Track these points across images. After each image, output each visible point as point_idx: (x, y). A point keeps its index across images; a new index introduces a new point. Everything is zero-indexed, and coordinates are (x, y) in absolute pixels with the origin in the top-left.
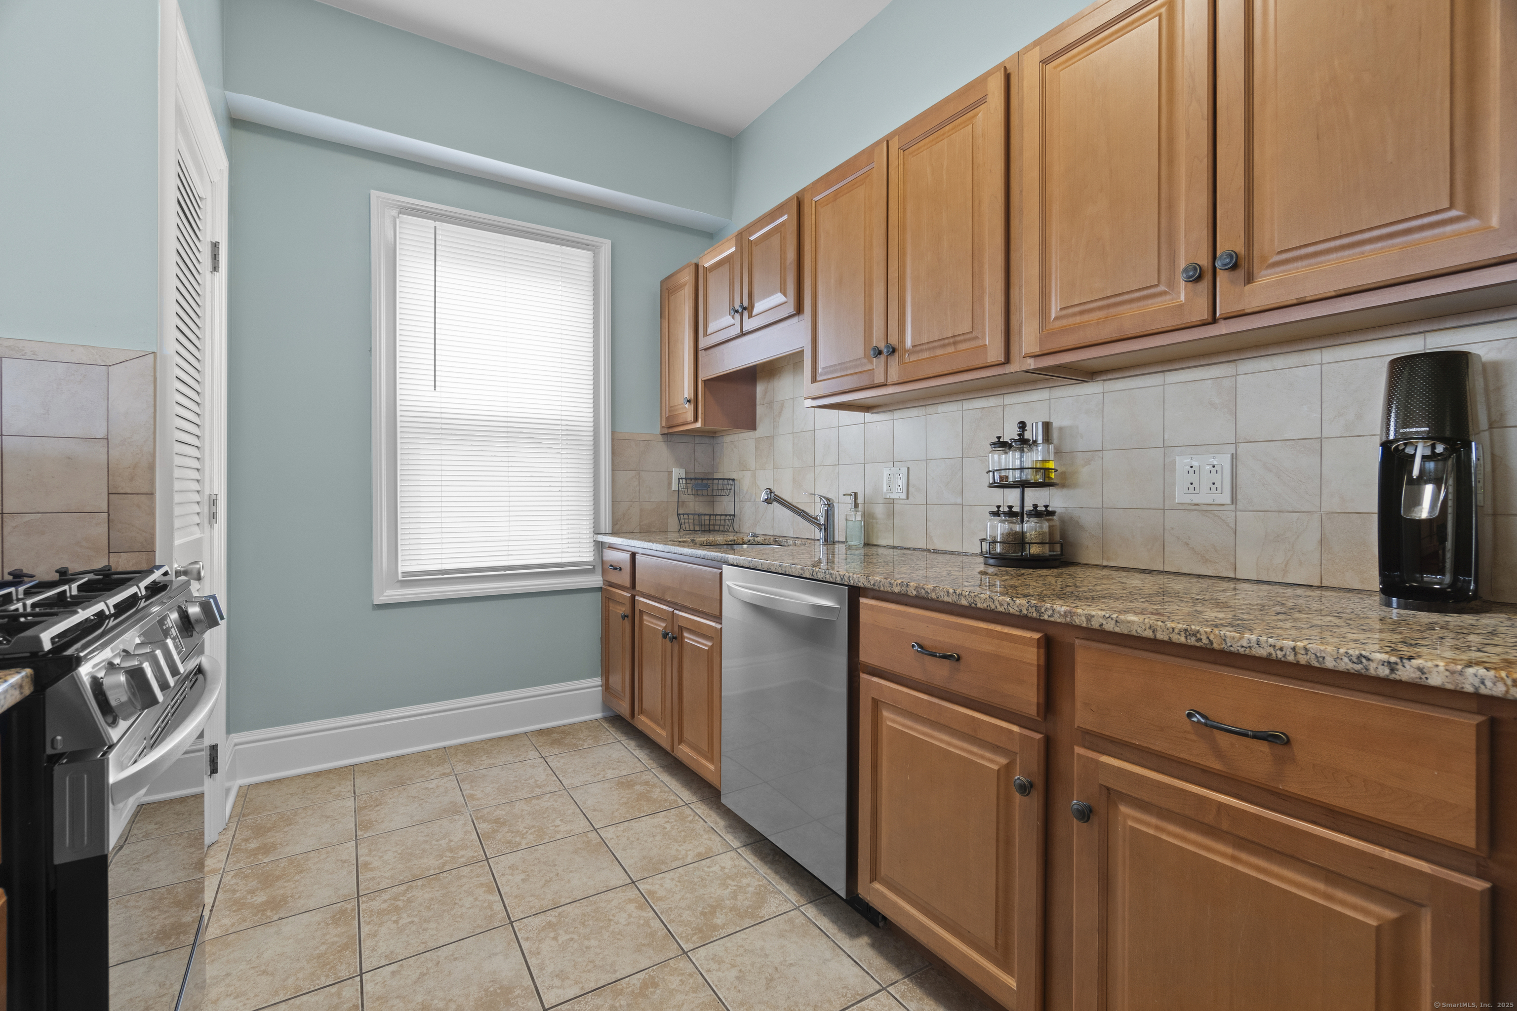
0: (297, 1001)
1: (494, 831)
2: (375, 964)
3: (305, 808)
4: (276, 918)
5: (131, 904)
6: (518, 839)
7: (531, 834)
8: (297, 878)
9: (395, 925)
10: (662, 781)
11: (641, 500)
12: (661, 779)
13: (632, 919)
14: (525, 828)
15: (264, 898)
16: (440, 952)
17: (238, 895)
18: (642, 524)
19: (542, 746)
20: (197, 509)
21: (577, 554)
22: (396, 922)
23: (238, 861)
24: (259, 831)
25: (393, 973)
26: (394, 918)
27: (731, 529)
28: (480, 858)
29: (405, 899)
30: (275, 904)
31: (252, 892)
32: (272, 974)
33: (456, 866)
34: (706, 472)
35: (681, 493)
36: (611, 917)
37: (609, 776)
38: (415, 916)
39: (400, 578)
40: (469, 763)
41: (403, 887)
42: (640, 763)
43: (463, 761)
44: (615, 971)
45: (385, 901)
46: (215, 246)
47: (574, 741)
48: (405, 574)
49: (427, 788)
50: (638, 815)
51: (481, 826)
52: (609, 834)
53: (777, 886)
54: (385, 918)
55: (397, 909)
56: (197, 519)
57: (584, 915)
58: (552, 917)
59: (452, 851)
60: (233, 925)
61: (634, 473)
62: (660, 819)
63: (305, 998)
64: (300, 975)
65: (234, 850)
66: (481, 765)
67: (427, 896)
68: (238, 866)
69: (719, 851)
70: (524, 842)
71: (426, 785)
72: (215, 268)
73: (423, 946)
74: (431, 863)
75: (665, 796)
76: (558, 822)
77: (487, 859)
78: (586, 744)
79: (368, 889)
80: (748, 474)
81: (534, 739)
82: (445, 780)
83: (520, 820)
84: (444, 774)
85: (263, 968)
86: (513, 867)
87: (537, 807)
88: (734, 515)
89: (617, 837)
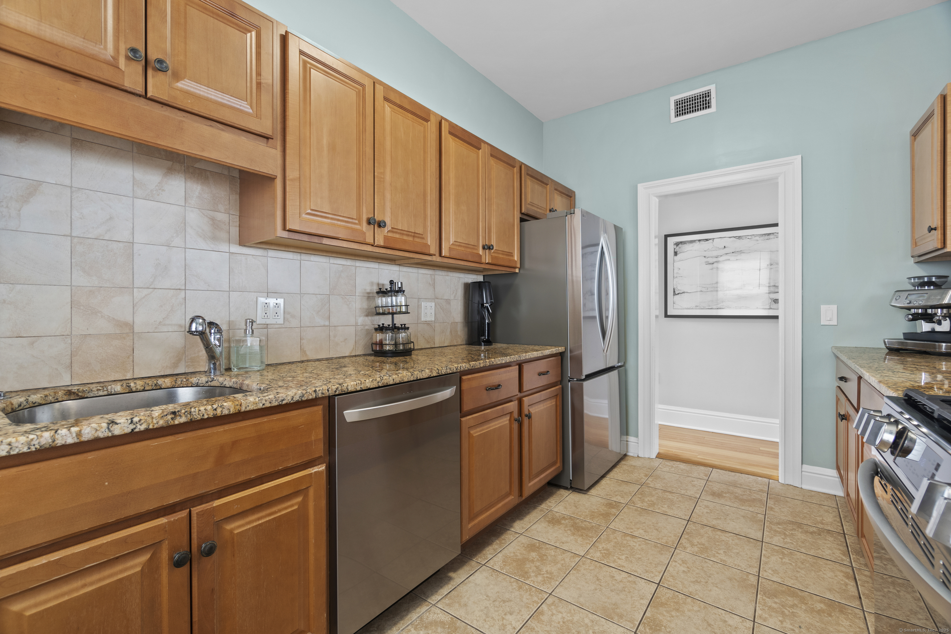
13: (554, 612)
36: (561, 623)
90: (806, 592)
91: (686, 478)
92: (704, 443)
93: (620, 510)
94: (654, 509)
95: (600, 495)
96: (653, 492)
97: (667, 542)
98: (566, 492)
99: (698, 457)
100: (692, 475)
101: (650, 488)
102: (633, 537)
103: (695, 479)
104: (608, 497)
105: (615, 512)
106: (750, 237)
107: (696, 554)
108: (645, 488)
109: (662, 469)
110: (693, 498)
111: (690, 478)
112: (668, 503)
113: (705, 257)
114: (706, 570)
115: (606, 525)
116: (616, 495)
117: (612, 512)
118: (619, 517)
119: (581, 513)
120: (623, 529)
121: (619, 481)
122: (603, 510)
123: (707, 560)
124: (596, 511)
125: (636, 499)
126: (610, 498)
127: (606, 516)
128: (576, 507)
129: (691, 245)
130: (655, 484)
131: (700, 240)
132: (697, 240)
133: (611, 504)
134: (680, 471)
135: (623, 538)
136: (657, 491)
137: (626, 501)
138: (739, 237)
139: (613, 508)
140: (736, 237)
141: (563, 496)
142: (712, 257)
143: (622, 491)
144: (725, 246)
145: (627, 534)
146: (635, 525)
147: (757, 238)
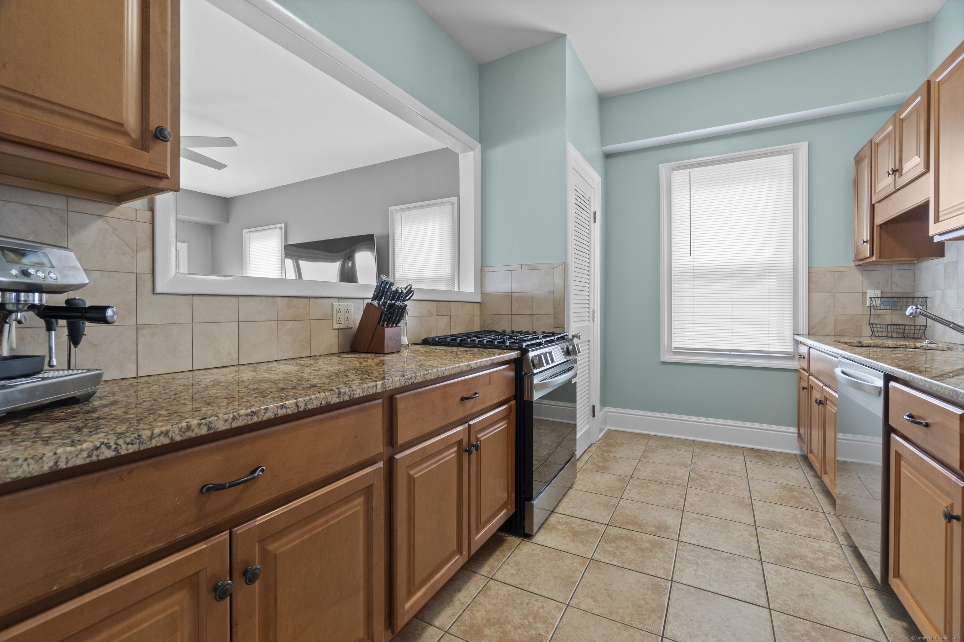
0: (599, 495)
1: (697, 479)
2: (626, 498)
3: (626, 444)
4: (603, 472)
5: (566, 451)
6: (706, 486)
7: (714, 487)
8: (614, 463)
9: (639, 491)
10: (816, 497)
11: (835, 313)
12: (816, 495)
14: (713, 484)
15: (602, 465)
16: (650, 505)
17: (595, 461)
18: (836, 330)
19: (749, 456)
20: (588, 314)
21: (783, 347)
22: (640, 490)
23: (599, 452)
24: (609, 445)
25: (631, 503)
26: (639, 489)
27: (923, 337)
28: (685, 485)
29: (647, 485)
30: (604, 468)
31: (599, 462)
32: (595, 485)
33: (673, 484)
34: (906, 291)
35: (872, 308)
37: (780, 482)
38: (647, 491)
39: (673, 350)
40: (703, 450)
41: (648, 481)
42: (808, 483)
43: (701, 448)
44: (718, 547)
45: (639, 482)
46: (595, 213)
47: (770, 460)
48: (675, 348)
49: (677, 453)
50: (783, 503)
51: (692, 475)
52: (757, 504)
53: (855, 571)
54: (636, 487)
55: (642, 487)
56: (588, 318)
57: (719, 524)
58: (702, 517)
59: (674, 478)
60: (590, 468)
61: (829, 294)
62: (797, 511)
63: (602, 496)
64: (603, 490)
65: (599, 448)
66: (708, 453)
67: (655, 488)
68: (598, 453)
69: (826, 539)
70: (709, 488)
71: (677, 452)
72: (595, 222)
73: (645, 501)
74: (663, 478)
75: (811, 503)
76: (732, 488)
77: (687, 487)
78: (777, 463)
79: (635, 476)
80: (939, 293)
81: (745, 452)
82: (687, 453)
83: (713, 480)
84: (688, 451)
85: (594, 483)
86: (697, 494)
87: (725, 479)
88: (926, 326)
89: (762, 507)
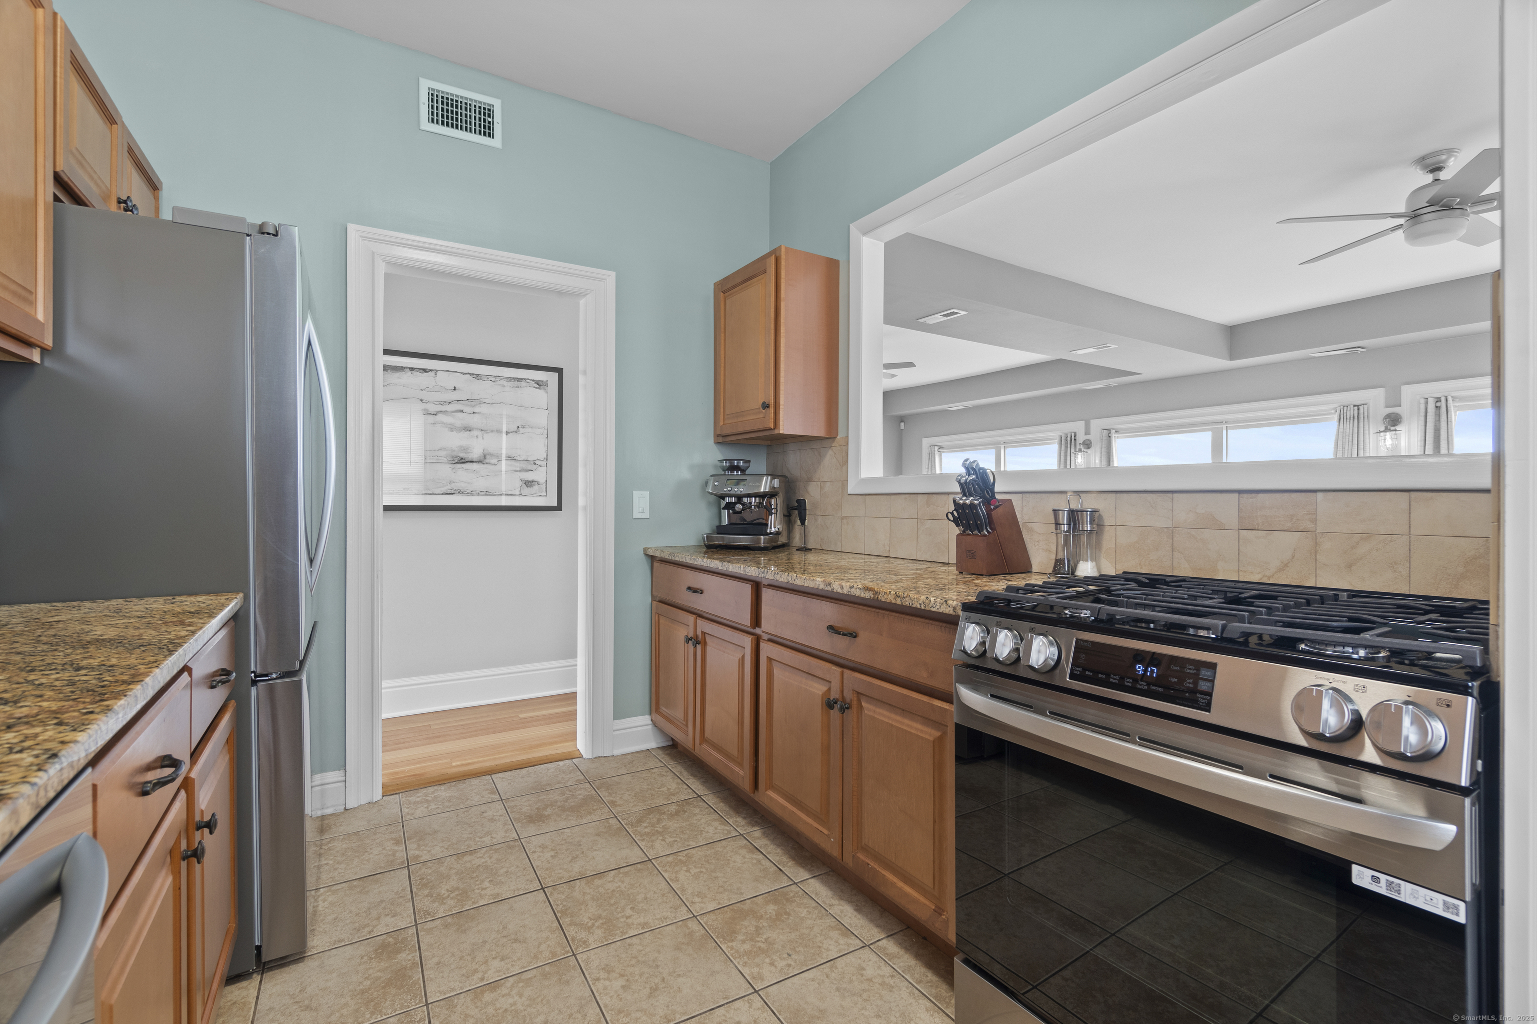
90: (745, 900)
91: (467, 811)
92: (439, 737)
93: (414, 946)
94: (473, 903)
95: (343, 940)
96: (442, 868)
97: (554, 954)
98: (246, 988)
99: (454, 764)
100: (474, 802)
101: (429, 864)
102: (494, 986)
103: (483, 808)
104: (365, 933)
105: (410, 957)
106: (493, 379)
107: (607, 940)
108: (420, 869)
109: (412, 814)
110: (512, 843)
111: (474, 808)
112: (485, 875)
113: (422, 400)
114: (643, 959)
115: (420, 1001)
116: (378, 918)
117: (404, 963)
118: (429, 964)
119: (337, 1014)
120: (461, 985)
121: (355, 883)
122: (379, 971)
123: (628, 941)
124: (367, 983)
125: (424, 903)
126: (370, 932)
127: (399, 978)
128: (308, 1008)
129: (397, 374)
130: (429, 851)
131: (412, 369)
132: (407, 368)
133: (384, 946)
134: (447, 804)
135: (479, 1004)
136: (446, 864)
137: (409, 920)
138: (478, 377)
139: (398, 951)
140: (473, 374)
141: (244, 1003)
142: (434, 403)
143: (382, 901)
144: (455, 387)
145: (478, 990)
146: (473, 959)
147: (504, 382)
